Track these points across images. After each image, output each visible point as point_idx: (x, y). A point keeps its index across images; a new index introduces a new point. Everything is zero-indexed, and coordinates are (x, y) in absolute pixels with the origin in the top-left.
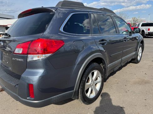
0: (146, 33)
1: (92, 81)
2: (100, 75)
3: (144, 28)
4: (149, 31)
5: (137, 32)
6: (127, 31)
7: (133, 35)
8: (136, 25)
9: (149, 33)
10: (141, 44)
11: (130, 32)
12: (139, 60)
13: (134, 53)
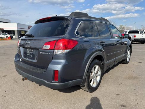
0: (133, 39)
1: (94, 74)
2: (100, 70)
3: (131, 35)
4: (135, 38)
5: (126, 38)
6: (119, 37)
7: (123, 40)
8: (124, 32)
9: (135, 39)
10: (130, 48)
11: (121, 38)
12: (128, 61)
13: (124, 55)
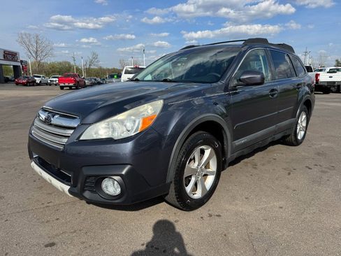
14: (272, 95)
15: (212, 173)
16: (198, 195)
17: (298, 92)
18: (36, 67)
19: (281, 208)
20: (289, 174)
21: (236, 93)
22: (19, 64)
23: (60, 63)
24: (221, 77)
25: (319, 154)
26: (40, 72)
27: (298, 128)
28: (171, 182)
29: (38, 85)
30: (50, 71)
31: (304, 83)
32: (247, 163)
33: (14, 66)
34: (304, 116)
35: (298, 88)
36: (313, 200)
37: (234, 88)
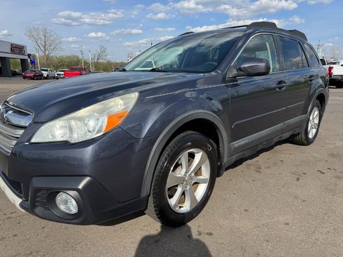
14: (280, 88)
15: (204, 181)
16: (186, 207)
17: (310, 85)
18: (44, 61)
19: (288, 224)
20: (298, 179)
21: (237, 85)
22: (26, 57)
23: (69, 57)
24: (218, 65)
25: (333, 155)
26: (48, 66)
27: (310, 125)
28: (149, 195)
29: (46, 78)
30: (59, 65)
31: (317, 75)
32: (249, 165)
33: (21, 59)
34: (317, 113)
35: (311, 81)
36: (326, 214)
37: (234, 79)
